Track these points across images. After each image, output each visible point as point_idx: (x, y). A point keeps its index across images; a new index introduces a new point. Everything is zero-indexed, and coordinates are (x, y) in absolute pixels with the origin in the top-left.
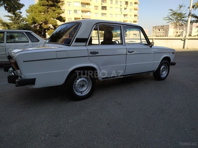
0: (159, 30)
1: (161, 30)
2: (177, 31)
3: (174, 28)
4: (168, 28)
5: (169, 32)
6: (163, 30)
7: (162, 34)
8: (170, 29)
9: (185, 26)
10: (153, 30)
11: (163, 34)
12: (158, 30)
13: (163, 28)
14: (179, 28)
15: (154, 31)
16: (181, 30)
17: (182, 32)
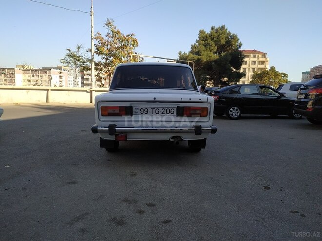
1: (1, 76)
2: (29, 79)
3: (23, 74)
4: (13, 73)
5: (16, 79)
6: (5, 76)
7: (3, 82)
8: (16, 75)
9: (40, 73)
11: (5, 83)
14: (31, 75)
16: (35, 78)
17: (37, 81)
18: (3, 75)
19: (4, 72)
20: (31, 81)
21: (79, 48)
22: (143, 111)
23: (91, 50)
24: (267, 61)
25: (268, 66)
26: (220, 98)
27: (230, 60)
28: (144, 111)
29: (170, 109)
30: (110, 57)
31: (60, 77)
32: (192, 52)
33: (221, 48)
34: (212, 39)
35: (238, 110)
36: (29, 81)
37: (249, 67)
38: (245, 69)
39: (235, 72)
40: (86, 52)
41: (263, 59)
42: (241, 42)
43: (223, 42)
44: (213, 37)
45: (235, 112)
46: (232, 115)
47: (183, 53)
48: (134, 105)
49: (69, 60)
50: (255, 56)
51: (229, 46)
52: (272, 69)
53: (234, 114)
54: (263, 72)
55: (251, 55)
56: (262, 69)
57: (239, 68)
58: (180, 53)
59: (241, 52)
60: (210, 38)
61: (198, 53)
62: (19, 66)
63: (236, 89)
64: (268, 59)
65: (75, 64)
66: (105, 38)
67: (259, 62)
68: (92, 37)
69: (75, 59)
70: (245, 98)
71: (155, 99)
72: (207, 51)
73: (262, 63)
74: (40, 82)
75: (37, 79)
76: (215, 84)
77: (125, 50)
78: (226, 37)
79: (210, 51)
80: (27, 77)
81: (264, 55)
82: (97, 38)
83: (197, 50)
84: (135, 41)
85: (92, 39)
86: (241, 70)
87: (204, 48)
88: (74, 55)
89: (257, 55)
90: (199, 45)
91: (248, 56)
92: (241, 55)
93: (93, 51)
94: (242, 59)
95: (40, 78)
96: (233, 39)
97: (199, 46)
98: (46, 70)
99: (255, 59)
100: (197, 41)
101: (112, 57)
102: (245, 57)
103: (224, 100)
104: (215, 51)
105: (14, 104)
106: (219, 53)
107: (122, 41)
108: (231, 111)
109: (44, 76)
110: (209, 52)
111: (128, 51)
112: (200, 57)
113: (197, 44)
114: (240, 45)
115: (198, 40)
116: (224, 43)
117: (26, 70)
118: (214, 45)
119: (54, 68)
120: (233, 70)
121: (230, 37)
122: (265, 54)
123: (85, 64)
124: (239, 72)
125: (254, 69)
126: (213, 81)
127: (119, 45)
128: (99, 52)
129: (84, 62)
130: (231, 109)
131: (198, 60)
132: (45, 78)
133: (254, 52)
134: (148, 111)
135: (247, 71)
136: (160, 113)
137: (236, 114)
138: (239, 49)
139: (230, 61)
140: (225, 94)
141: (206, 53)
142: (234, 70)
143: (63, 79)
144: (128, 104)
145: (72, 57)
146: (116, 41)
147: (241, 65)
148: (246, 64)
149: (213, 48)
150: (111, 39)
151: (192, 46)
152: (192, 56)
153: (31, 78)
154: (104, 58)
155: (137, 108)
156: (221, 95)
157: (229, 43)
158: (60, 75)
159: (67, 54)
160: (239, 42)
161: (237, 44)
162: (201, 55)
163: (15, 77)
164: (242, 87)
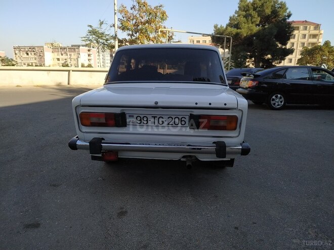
0: (28, 54)
1: (31, 54)
2: (58, 57)
3: (53, 52)
4: (42, 52)
6: (35, 54)
7: (33, 61)
8: (45, 53)
9: (69, 51)
10: (16, 54)
11: (36, 61)
12: (26, 54)
13: (34, 51)
14: (60, 53)
15: (17, 56)
16: (64, 57)
17: (66, 59)
18: (33, 54)
19: (34, 50)
20: (60, 59)
21: (102, 23)
22: (141, 120)
23: (114, 26)
24: (321, 34)
25: (321, 40)
26: (260, 83)
27: (275, 33)
28: (143, 120)
29: (180, 117)
30: (136, 33)
31: (89, 55)
32: (230, 25)
33: (265, 19)
34: (255, 9)
35: (283, 99)
36: (58, 59)
37: (298, 42)
38: (293, 44)
39: (281, 48)
40: (109, 27)
41: (316, 32)
42: (290, 12)
43: (268, 11)
44: (256, 6)
45: (278, 100)
46: (274, 104)
47: (219, 26)
48: (128, 111)
49: (91, 37)
50: (305, 28)
51: (275, 17)
52: (327, 43)
53: (277, 104)
54: (315, 47)
55: (301, 27)
56: (313, 44)
57: (285, 44)
58: (215, 27)
59: (289, 24)
60: (253, 7)
61: (237, 26)
62: (48, 43)
63: (281, 73)
64: (322, 32)
65: (98, 42)
66: (131, 11)
67: (310, 35)
68: (115, 10)
69: (97, 36)
70: (291, 84)
71: (156, 103)
72: (248, 24)
73: (314, 36)
74: (69, 61)
75: (66, 57)
76: (256, 63)
77: (153, 25)
78: (272, 6)
79: (252, 23)
80: (56, 55)
81: (317, 27)
82: (121, 12)
83: (236, 23)
84: (163, 13)
85: (115, 13)
86: (288, 46)
87: (244, 19)
88: (96, 32)
89: (308, 26)
90: (239, 16)
91: (298, 28)
92: (289, 27)
93: (116, 26)
94: (291, 33)
95: (69, 56)
96: (281, 8)
97: (239, 18)
98: (75, 48)
99: (306, 32)
100: (236, 12)
101: (138, 33)
102: (294, 29)
103: (265, 85)
104: (258, 23)
105: (34, 86)
106: (263, 26)
107: (150, 14)
108: (273, 100)
109: (72, 54)
110: (251, 25)
111: (156, 25)
112: (239, 30)
113: (237, 15)
114: (289, 16)
115: (238, 10)
116: (270, 13)
117: (55, 49)
118: (256, 16)
119: (83, 46)
120: (278, 46)
121: (277, 6)
122: (318, 25)
123: (108, 42)
124: (285, 48)
125: (303, 44)
126: (253, 59)
127: (146, 18)
128: (124, 28)
129: (107, 40)
130: (274, 97)
131: (237, 34)
132: (74, 56)
133: (305, 22)
134: (147, 120)
135: (295, 47)
136: (166, 123)
137: (280, 103)
138: (288, 20)
139: (275, 35)
140: (266, 78)
141: (246, 25)
142: (280, 45)
143: (92, 57)
144: (118, 111)
145: (94, 34)
146: (143, 14)
147: (289, 39)
148: (294, 38)
149: (255, 19)
150: (137, 12)
151: (230, 18)
152: (230, 29)
153: (60, 57)
154: (129, 35)
155: (131, 116)
156: (261, 80)
157: (275, 13)
158: (89, 53)
159: (89, 30)
160: (288, 11)
161: (285, 14)
162: (240, 29)
163: (44, 56)
164: (289, 69)
